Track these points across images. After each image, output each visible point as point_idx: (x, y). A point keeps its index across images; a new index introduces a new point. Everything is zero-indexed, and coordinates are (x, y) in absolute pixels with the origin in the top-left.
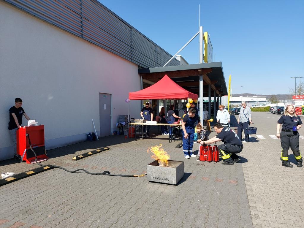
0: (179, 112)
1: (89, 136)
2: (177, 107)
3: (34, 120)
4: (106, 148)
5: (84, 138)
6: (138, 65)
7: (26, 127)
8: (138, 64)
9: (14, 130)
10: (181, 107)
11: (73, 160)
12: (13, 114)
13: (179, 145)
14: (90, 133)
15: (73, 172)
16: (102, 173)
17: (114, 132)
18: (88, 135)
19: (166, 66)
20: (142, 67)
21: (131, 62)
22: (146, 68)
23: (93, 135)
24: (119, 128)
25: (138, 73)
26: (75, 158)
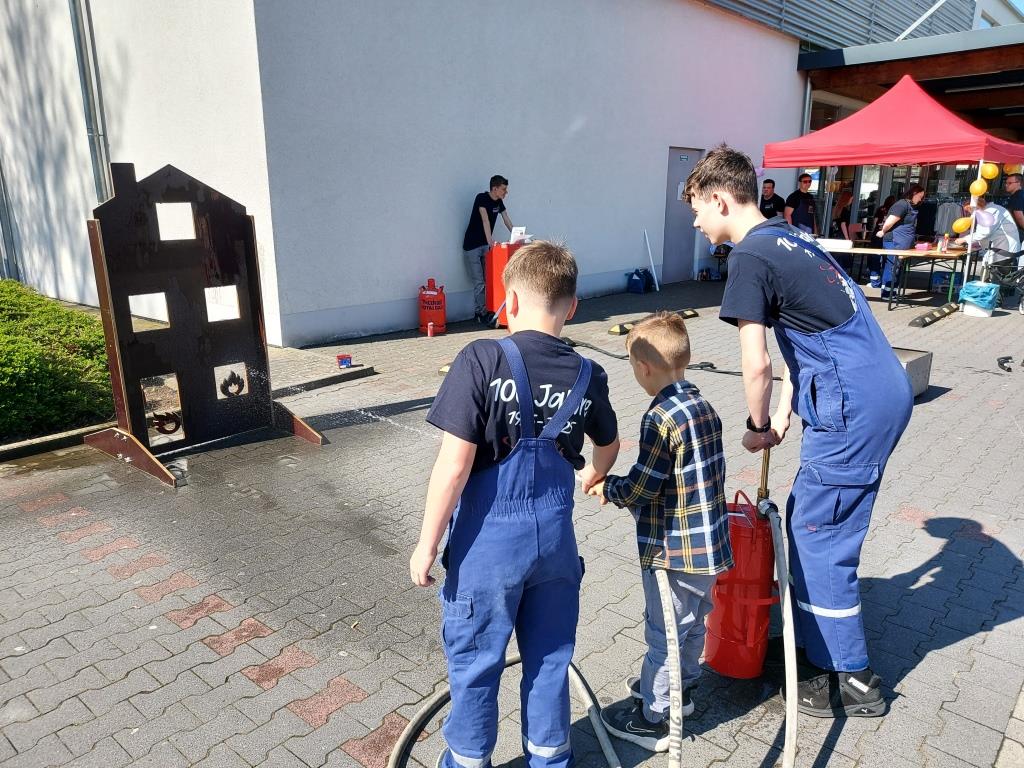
0: (940, 209)
1: (635, 277)
2: (932, 190)
3: (523, 229)
4: (689, 313)
5: (622, 282)
6: (803, 37)
7: (508, 245)
8: (802, 35)
9: (475, 253)
10: (949, 190)
11: (610, 333)
12: (483, 211)
13: (923, 318)
14: (637, 271)
15: (622, 358)
16: (697, 366)
17: (702, 271)
18: (632, 274)
19: (911, 35)
20: (814, 46)
21: (780, 31)
22: (833, 47)
23: (646, 275)
24: (720, 258)
25: (798, 69)
26: (617, 329)
